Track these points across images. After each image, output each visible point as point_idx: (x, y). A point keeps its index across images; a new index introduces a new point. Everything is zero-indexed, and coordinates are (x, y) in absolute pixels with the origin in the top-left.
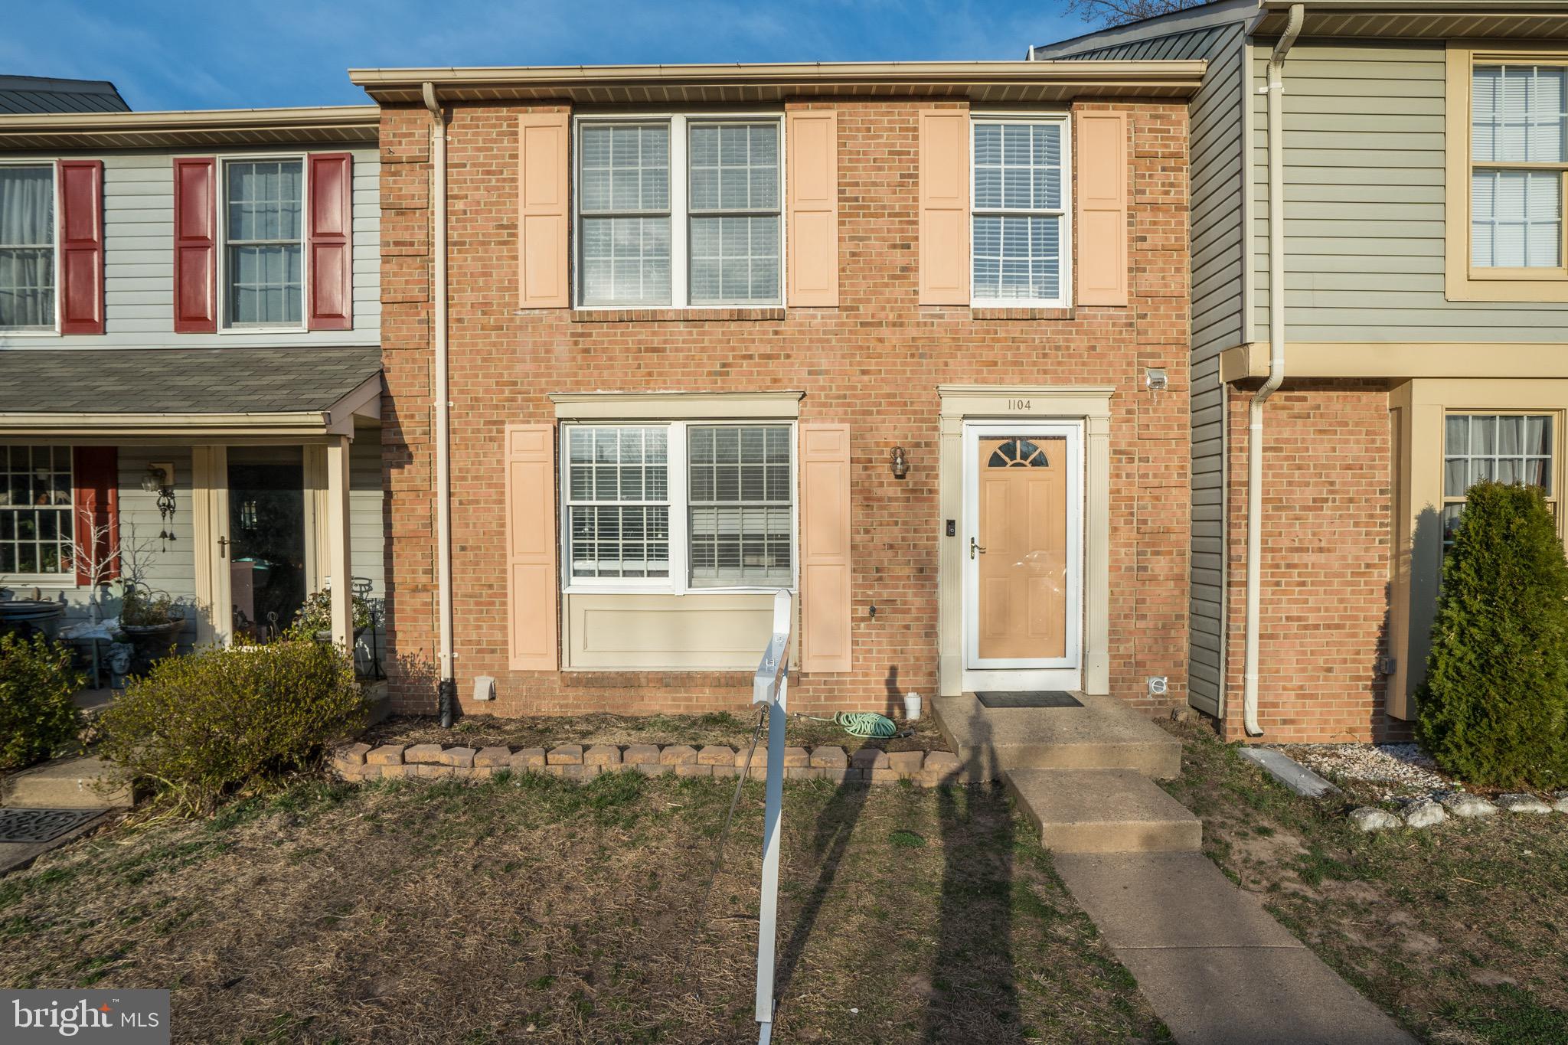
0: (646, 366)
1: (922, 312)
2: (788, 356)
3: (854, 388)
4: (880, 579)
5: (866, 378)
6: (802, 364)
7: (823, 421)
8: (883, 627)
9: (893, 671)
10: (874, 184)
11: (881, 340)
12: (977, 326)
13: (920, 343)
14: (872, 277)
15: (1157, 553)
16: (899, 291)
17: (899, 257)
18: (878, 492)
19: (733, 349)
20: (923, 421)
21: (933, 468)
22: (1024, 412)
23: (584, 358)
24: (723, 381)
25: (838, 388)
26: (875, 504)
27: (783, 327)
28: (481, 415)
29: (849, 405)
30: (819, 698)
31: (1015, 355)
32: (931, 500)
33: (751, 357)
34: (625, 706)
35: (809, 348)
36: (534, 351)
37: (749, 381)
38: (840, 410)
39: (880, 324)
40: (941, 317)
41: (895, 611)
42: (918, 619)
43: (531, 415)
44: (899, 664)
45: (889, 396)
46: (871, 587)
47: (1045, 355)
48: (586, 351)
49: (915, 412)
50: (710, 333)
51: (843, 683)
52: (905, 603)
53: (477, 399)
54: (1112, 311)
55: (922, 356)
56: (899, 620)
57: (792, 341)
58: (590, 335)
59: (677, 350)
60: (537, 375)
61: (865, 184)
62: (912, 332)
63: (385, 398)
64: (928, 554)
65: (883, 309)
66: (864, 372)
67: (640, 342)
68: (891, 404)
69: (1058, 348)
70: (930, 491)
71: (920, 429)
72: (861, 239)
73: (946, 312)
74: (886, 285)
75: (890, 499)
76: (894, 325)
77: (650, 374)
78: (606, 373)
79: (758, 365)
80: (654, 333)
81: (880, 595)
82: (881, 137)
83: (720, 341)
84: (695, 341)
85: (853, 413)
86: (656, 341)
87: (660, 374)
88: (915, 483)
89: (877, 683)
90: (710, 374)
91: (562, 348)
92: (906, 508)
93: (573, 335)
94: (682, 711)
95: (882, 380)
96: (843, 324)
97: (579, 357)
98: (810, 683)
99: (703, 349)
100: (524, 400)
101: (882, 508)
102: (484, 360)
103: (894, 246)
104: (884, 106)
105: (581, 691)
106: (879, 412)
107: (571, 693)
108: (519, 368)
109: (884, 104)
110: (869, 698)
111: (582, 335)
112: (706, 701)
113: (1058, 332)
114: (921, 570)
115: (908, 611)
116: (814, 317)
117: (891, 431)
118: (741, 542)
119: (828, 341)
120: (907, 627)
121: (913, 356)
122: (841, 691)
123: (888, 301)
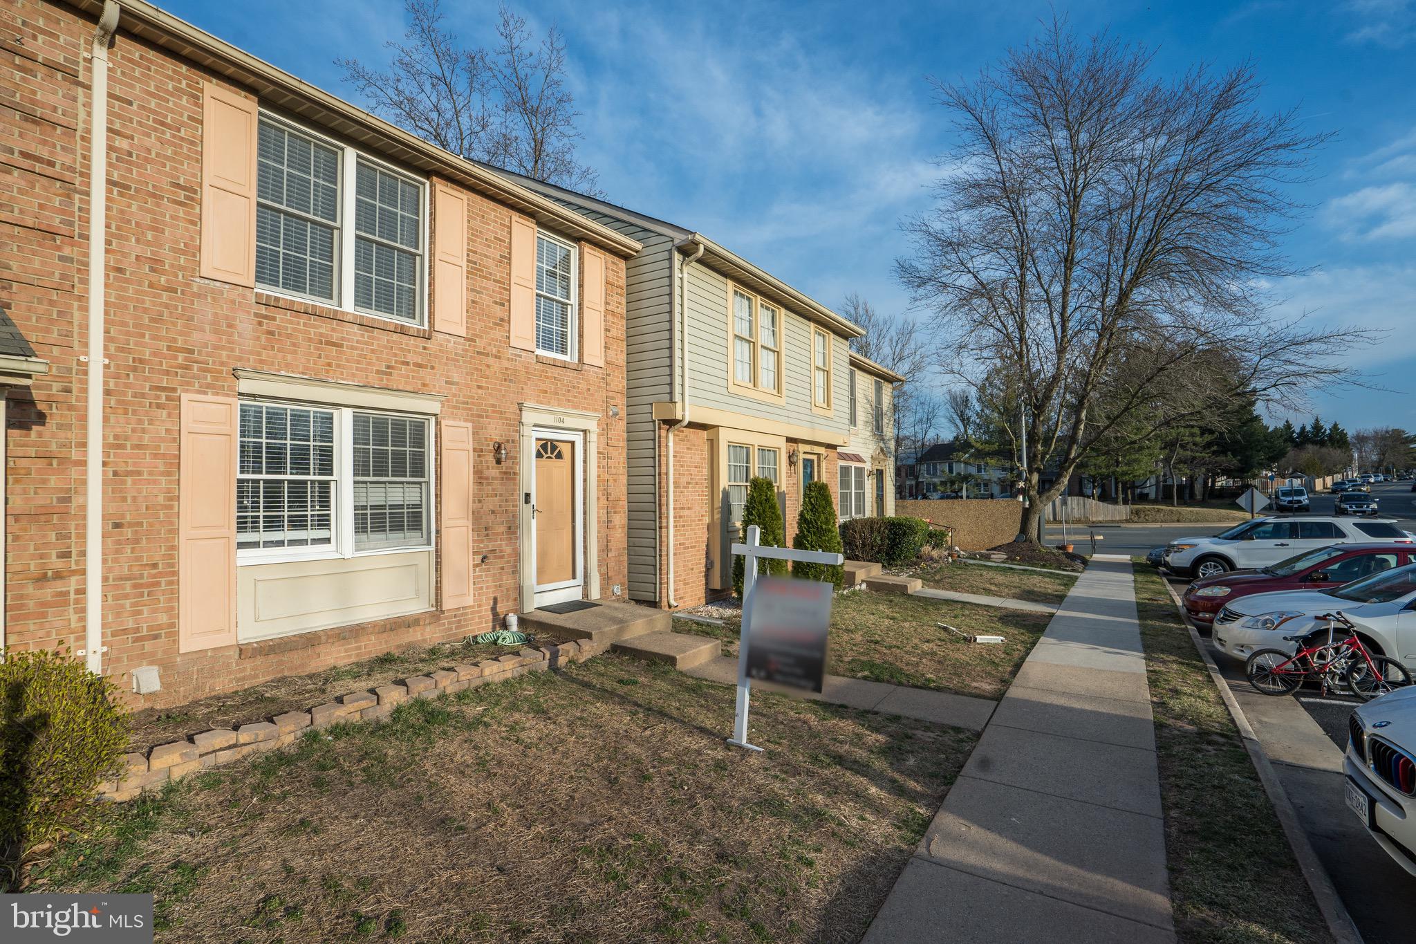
0: (327, 357)
1: (511, 351)
2: (433, 368)
3: (473, 397)
4: (487, 535)
5: (480, 391)
6: (441, 375)
7: (454, 419)
8: (488, 570)
9: (495, 599)
10: (486, 256)
11: (488, 366)
12: (539, 366)
13: (509, 372)
14: (483, 320)
15: (615, 512)
16: (498, 334)
17: (498, 311)
18: (487, 473)
19: (395, 355)
20: (510, 425)
21: (515, 458)
22: (561, 425)
23: (268, 340)
24: (387, 379)
25: (464, 396)
26: (485, 482)
27: (429, 344)
28: (146, 379)
29: (470, 409)
30: (451, 629)
31: (556, 388)
32: (514, 479)
33: (407, 364)
34: (302, 666)
35: (446, 364)
36: (214, 323)
37: (406, 383)
38: (465, 412)
39: (488, 355)
40: (520, 356)
41: (496, 557)
42: (508, 562)
43: (209, 386)
44: (498, 595)
45: (493, 406)
46: (482, 541)
47: (569, 391)
48: (271, 333)
49: (506, 419)
50: (378, 339)
51: (466, 614)
52: (501, 551)
53: (141, 361)
54: (596, 369)
55: (510, 381)
56: (499, 563)
57: (436, 356)
58: (274, 319)
59: (352, 348)
60: (216, 347)
61: (481, 254)
62: (506, 364)
64: (513, 516)
65: (490, 344)
66: (479, 387)
67: (321, 335)
68: (494, 412)
69: (574, 387)
70: (515, 473)
71: (509, 430)
72: (478, 292)
73: (524, 354)
74: (492, 328)
75: (493, 478)
76: (496, 357)
77: (329, 365)
78: (289, 357)
79: (413, 371)
80: (333, 330)
81: (487, 546)
82: (489, 224)
83: (386, 347)
84: (366, 343)
85: (472, 415)
86: (335, 337)
87: (338, 366)
88: (507, 468)
89: (486, 610)
90: (378, 372)
91: (245, 326)
92: (502, 484)
93: (256, 315)
94: (353, 659)
95: (490, 394)
96: (466, 350)
97: (263, 337)
98: (446, 618)
99: (373, 351)
100: (200, 369)
101: (489, 484)
102: (152, 320)
103: (496, 303)
104: (492, 204)
105: (259, 661)
106: (487, 417)
107: (248, 665)
108: (196, 337)
109: (492, 203)
110: (481, 623)
111: (266, 317)
112: (373, 647)
113: (573, 377)
114: (509, 528)
115: (502, 557)
116: (449, 341)
117: (495, 431)
118: (405, 511)
119: (457, 361)
120: (502, 568)
121: (505, 380)
122: (465, 620)
123: (493, 340)
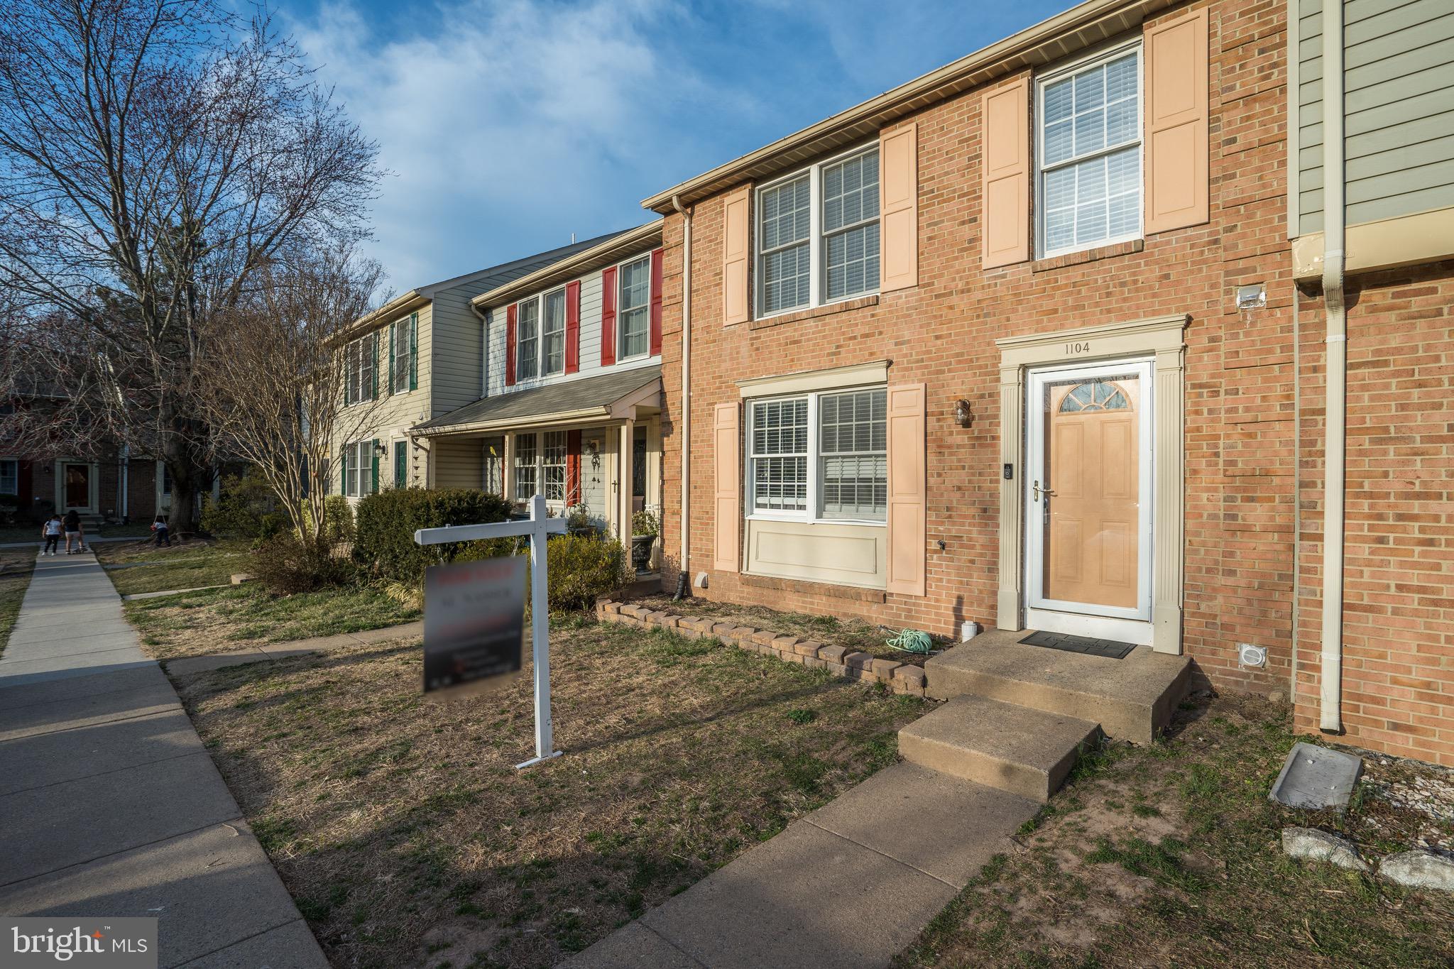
0: (791, 354)
1: (986, 275)
2: (881, 333)
3: (929, 352)
4: (950, 517)
5: (939, 342)
6: (891, 338)
7: (906, 382)
8: (952, 560)
9: (960, 600)
10: (947, 173)
11: (951, 308)
12: (1038, 278)
13: (984, 305)
14: (944, 255)
15: (1251, 499)
16: (967, 261)
17: (967, 231)
18: (949, 440)
19: (844, 333)
20: (986, 374)
21: (996, 416)
22: (1083, 354)
23: (756, 355)
24: (837, 359)
25: (917, 354)
26: (946, 451)
27: (878, 310)
28: (705, 400)
29: (926, 367)
30: (900, 616)
31: (1076, 300)
32: (994, 446)
33: (855, 338)
34: (775, 603)
35: (896, 324)
36: (731, 354)
37: (854, 357)
38: (919, 372)
39: (951, 293)
40: (1004, 276)
41: (962, 546)
42: (981, 555)
43: (729, 397)
44: (966, 595)
45: (957, 355)
46: (942, 523)
47: (1109, 294)
48: (757, 349)
49: (980, 367)
50: (829, 324)
51: (919, 605)
52: (970, 539)
53: (703, 390)
54: (1190, 232)
55: (987, 315)
56: (966, 555)
57: (883, 320)
58: (760, 337)
59: (809, 340)
60: (732, 370)
61: (939, 176)
62: (978, 295)
63: (662, 393)
64: (991, 495)
65: (954, 279)
66: (937, 337)
67: (787, 338)
68: (959, 362)
69: (1123, 284)
70: (994, 438)
71: (984, 382)
72: (935, 224)
73: (1009, 271)
74: (956, 258)
75: (959, 446)
76: (962, 292)
77: (792, 360)
78: (768, 363)
79: (860, 343)
80: (795, 330)
81: (949, 530)
82: (951, 131)
83: (835, 329)
84: (820, 332)
85: (929, 373)
86: (796, 336)
87: (799, 359)
88: (980, 431)
89: (946, 608)
90: (829, 354)
91: (745, 349)
92: (971, 454)
93: (752, 339)
94: (808, 612)
95: (952, 342)
96: (922, 299)
97: (754, 354)
98: (894, 602)
99: (824, 337)
100: (726, 387)
101: (951, 454)
102: (707, 363)
103: (963, 223)
104: (954, 104)
105: (751, 589)
106: (950, 371)
107: (746, 589)
108: (724, 366)
109: (955, 102)
110: (939, 621)
111: (756, 338)
112: (821, 607)
113: (1123, 268)
114: (985, 510)
115: (973, 547)
116: (900, 297)
117: (960, 386)
118: (840, 484)
119: (909, 316)
120: (972, 562)
121: (978, 316)
122: (917, 612)
123: (958, 272)
